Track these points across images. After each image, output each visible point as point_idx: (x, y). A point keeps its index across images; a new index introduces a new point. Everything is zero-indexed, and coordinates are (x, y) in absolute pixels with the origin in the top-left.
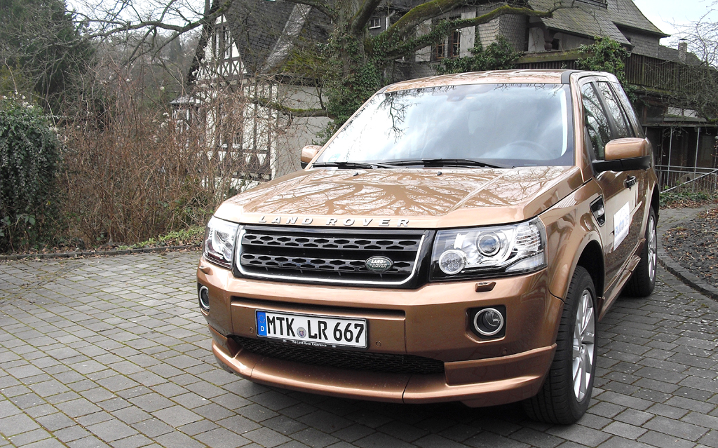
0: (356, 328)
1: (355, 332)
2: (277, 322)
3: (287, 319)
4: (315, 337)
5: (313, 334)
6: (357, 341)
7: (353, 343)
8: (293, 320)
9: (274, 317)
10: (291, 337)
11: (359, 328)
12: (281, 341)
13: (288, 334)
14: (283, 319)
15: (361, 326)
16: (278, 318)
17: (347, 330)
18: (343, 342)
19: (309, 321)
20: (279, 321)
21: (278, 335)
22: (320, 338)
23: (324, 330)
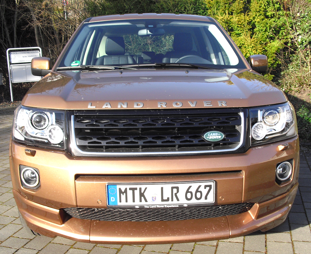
0: (205, 188)
1: (205, 192)
2: (130, 193)
3: (140, 189)
4: (168, 200)
5: (165, 198)
6: (206, 198)
7: (203, 201)
8: (146, 188)
9: (126, 189)
10: (143, 203)
11: (208, 188)
12: (133, 208)
13: (141, 201)
14: (136, 189)
15: (210, 186)
16: (130, 189)
17: (197, 191)
18: (194, 201)
19: (162, 188)
20: (132, 191)
21: (130, 203)
22: (172, 200)
23: (176, 194)
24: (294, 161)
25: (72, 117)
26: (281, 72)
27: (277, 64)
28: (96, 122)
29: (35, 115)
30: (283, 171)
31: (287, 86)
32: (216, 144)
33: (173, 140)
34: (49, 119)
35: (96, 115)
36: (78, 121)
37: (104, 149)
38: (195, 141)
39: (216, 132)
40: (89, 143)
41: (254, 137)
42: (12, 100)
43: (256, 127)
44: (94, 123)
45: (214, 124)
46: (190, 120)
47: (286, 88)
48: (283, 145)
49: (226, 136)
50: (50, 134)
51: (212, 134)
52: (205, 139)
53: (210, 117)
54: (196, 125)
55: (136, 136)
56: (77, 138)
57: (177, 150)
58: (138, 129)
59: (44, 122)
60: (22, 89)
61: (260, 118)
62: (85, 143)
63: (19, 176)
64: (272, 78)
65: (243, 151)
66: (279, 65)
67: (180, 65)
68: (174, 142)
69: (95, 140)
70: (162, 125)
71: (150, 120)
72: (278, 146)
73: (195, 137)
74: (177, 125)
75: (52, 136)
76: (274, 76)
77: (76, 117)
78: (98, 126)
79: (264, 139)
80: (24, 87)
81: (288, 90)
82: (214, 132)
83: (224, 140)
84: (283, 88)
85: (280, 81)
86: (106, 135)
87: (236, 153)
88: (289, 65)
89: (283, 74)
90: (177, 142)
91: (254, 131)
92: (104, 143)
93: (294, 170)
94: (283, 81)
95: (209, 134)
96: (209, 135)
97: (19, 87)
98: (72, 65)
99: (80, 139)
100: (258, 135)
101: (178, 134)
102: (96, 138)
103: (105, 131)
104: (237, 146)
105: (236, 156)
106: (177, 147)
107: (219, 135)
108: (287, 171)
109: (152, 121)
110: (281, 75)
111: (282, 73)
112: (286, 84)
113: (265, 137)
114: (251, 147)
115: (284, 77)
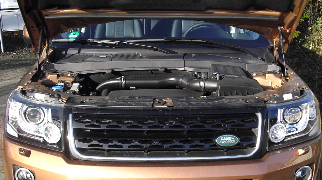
24: (315, 165)
25: (70, 115)
26: (308, 27)
27: (304, 18)
28: (97, 122)
29: (29, 109)
30: (302, 174)
31: (314, 44)
32: (229, 149)
33: (182, 144)
34: (44, 113)
35: (97, 114)
36: (77, 121)
37: (106, 151)
38: (207, 146)
39: (230, 136)
40: (89, 146)
41: (272, 140)
42: (3, 51)
43: (275, 128)
44: (95, 124)
45: (228, 127)
46: (201, 122)
47: (313, 47)
48: (303, 149)
49: (241, 140)
50: (46, 132)
51: (225, 138)
52: (217, 144)
53: (224, 119)
54: (208, 127)
55: (141, 139)
56: (76, 140)
57: (186, 155)
58: (143, 131)
59: (39, 117)
60: (14, 38)
61: (279, 118)
62: (85, 145)
63: (13, 177)
64: (298, 35)
65: (258, 157)
66: (306, 20)
67: (193, 40)
68: (183, 146)
69: (95, 142)
70: (170, 127)
71: (156, 121)
72: (297, 150)
73: (206, 141)
74: (187, 128)
75: (48, 135)
76: (300, 32)
77: (75, 116)
78: (99, 127)
79: (283, 141)
80: (16, 35)
81: (315, 49)
82: (228, 136)
83: (238, 144)
84: (310, 46)
85: (307, 38)
86: (108, 137)
87: (251, 159)
88: (318, 19)
89: (310, 30)
90: (187, 146)
91: (272, 132)
92: (105, 146)
93: (314, 175)
94: (310, 38)
95: (222, 138)
96: (222, 140)
97: (11, 35)
98: (70, 36)
99: (79, 140)
100: (277, 136)
101: (188, 137)
102: (96, 140)
103: (107, 132)
104: (252, 152)
105: (251, 163)
106: (186, 151)
107: (232, 140)
108: (307, 175)
109: (160, 122)
110: (308, 31)
111: (310, 28)
112: (314, 41)
113: (284, 139)
114: (267, 152)
115: (311, 33)
